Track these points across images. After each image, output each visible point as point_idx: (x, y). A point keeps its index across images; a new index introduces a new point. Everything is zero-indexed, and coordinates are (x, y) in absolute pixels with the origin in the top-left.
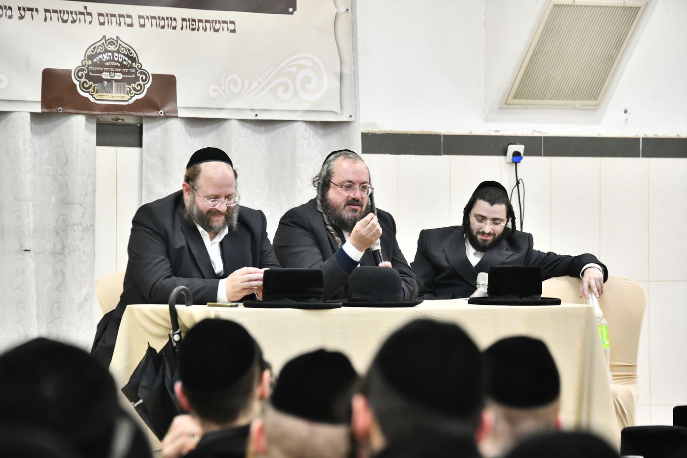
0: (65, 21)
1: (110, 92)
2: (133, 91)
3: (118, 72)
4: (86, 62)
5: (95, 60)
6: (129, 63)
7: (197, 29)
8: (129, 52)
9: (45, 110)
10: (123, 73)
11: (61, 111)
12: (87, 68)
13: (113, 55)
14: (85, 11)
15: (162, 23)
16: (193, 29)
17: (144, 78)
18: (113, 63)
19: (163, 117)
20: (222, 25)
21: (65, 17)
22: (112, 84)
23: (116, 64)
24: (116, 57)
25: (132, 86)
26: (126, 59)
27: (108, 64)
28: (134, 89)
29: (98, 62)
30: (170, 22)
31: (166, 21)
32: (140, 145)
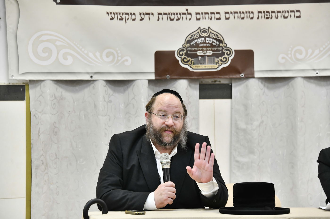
0: (172, 20)
1: (203, 64)
2: (220, 62)
3: (209, 50)
4: (186, 45)
5: (192, 43)
6: (217, 44)
7: (270, 18)
8: (217, 36)
9: (158, 78)
10: (213, 51)
11: (169, 78)
12: (186, 49)
13: (205, 39)
14: (186, 12)
15: (242, 16)
16: (267, 18)
17: (229, 53)
18: (205, 45)
19: (243, 78)
20: (290, 13)
21: (173, 17)
22: (205, 58)
23: (208, 45)
24: (208, 40)
25: (220, 59)
26: (215, 41)
27: (201, 45)
28: (221, 60)
29: (194, 45)
30: (248, 14)
31: (246, 14)
32: (230, 97)
